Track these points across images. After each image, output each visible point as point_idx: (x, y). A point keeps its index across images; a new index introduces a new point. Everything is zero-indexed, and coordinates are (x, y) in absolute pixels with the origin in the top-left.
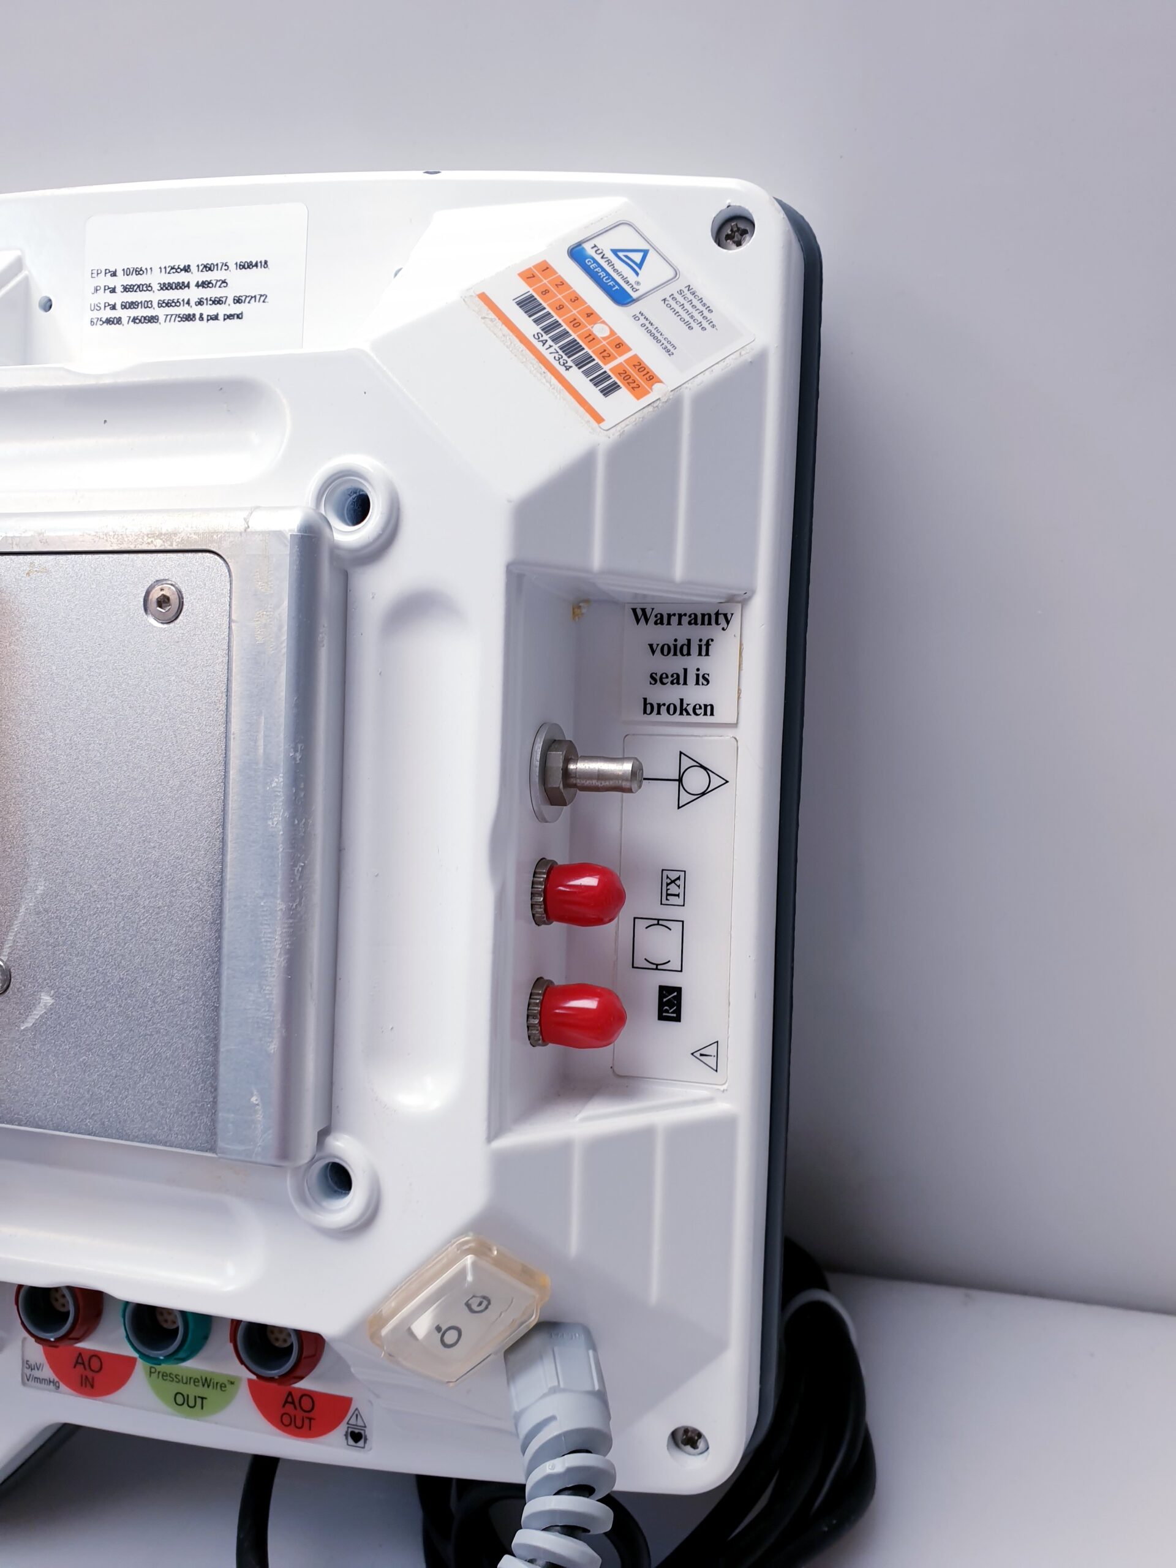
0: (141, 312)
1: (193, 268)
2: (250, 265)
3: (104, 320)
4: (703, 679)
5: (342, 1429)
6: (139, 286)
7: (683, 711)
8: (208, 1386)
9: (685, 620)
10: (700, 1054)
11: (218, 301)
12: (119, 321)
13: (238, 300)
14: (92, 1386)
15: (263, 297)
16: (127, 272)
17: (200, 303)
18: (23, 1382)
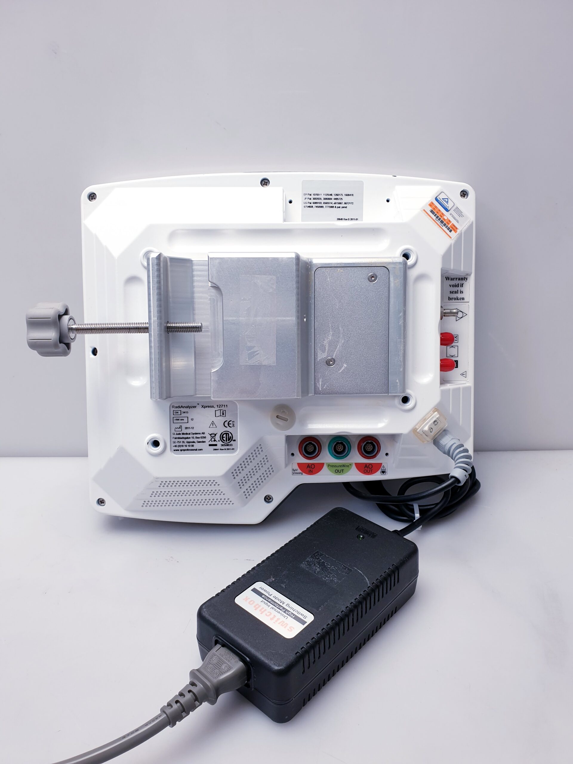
0: (318, 205)
1: (333, 195)
2: (348, 195)
3: (308, 206)
4: (462, 292)
5: (380, 471)
6: (318, 198)
7: (457, 299)
8: (344, 467)
9: (457, 279)
10: (462, 374)
11: (340, 203)
12: (312, 207)
13: (345, 203)
14: (312, 472)
15: (352, 203)
16: (314, 195)
17: (335, 203)
18: (292, 474)
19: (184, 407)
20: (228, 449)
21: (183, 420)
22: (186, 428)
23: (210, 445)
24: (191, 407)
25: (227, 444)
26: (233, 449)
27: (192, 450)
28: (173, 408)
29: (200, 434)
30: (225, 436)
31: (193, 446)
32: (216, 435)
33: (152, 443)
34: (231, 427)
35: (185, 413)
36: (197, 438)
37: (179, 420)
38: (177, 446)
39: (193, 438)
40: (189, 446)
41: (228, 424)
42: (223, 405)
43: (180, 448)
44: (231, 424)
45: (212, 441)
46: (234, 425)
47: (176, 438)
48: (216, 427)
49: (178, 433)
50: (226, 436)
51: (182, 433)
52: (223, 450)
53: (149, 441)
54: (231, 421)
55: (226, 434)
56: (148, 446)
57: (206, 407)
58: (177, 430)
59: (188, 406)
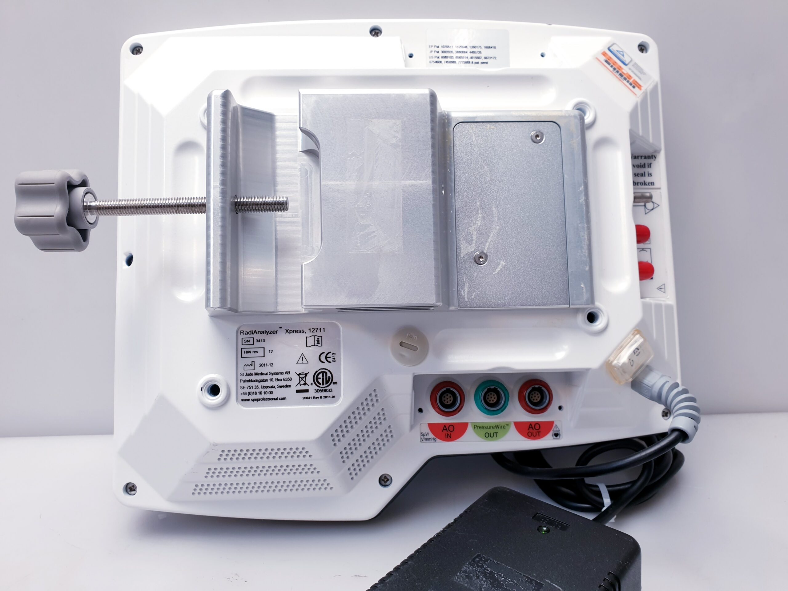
0: (449, 60)
1: (468, 47)
2: (489, 47)
3: (435, 61)
4: (650, 175)
5: (551, 433)
6: (448, 52)
7: (645, 184)
8: (498, 428)
9: (643, 158)
10: (660, 288)
11: (478, 58)
12: (441, 62)
13: (486, 58)
14: (450, 437)
15: (495, 58)
16: (443, 47)
17: (472, 58)
18: (421, 442)
19: (258, 332)
20: (325, 397)
21: (257, 352)
22: (261, 365)
23: (298, 391)
24: (269, 332)
25: (325, 389)
26: (333, 397)
27: (270, 399)
28: (242, 333)
29: (282, 373)
30: (320, 376)
31: (271, 393)
32: (308, 375)
33: (209, 388)
34: (330, 362)
35: (259, 341)
36: (278, 380)
37: (250, 353)
38: (247, 393)
39: (272, 380)
40: (266, 393)
41: (326, 358)
42: (318, 329)
43: (250, 397)
44: (330, 357)
45: (300, 385)
46: (334, 359)
47: (245, 381)
48: (308, 363)
49: (249, 372)
50: (323, 376)
51: (255, 373)
52: (318, 398)
53: (204, 385)
54: (330, 352)
55: (323, 373)
56: (202, 392)
57: (293, 332)
58: (246, 368)
59: (265, 330)
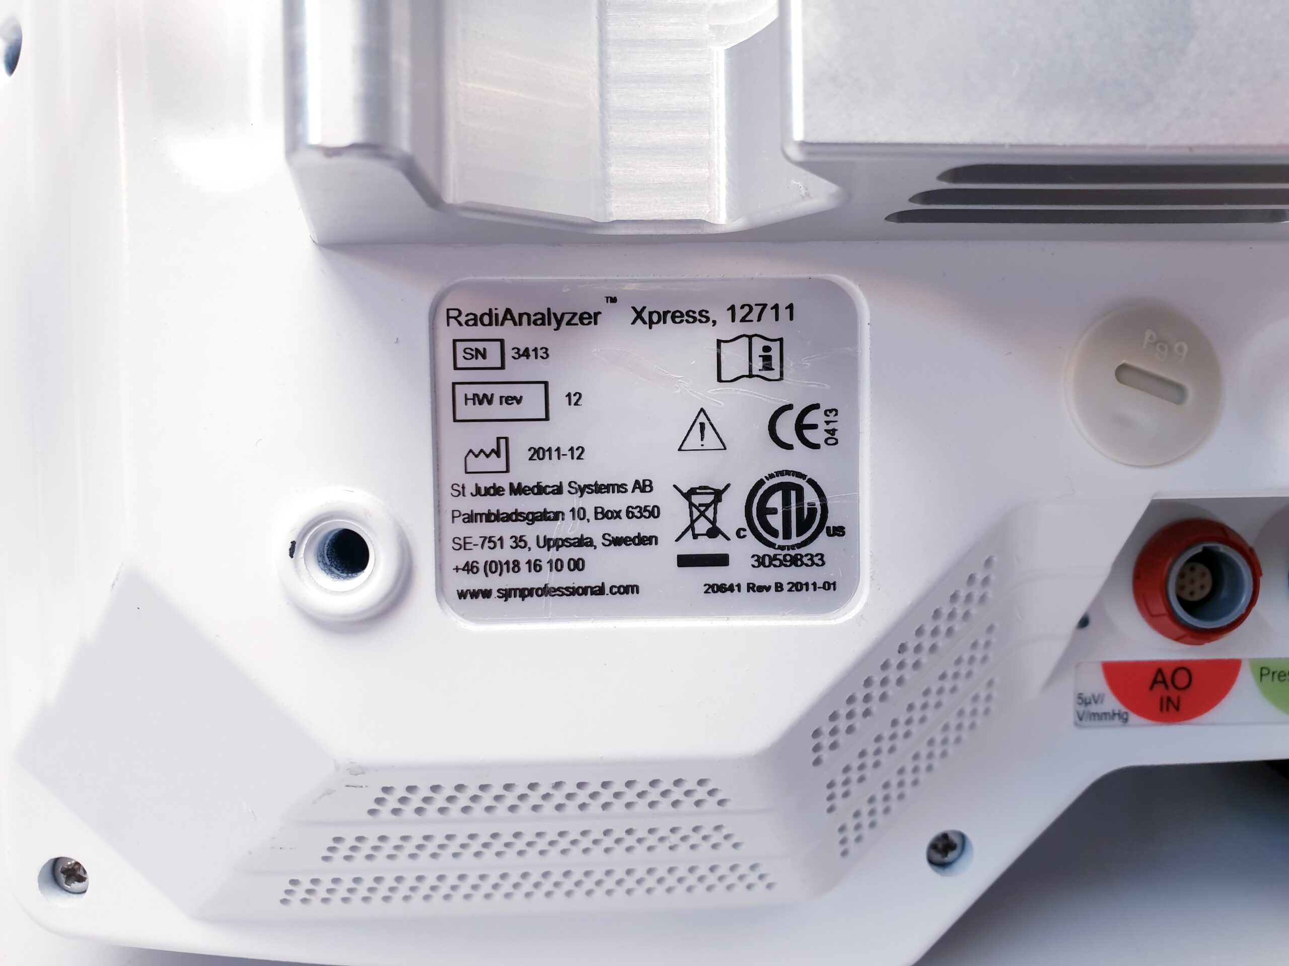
14: (1177, 709)
18: (1076, 724)
19: (521, 315)
20: (797, 587)
21: (519, 401)
22: (536, 451)
23: (685, 561)
24: (567, 318)
25: (793, 553)
26: (829, 586)
27: (573, 591)
28: (452, 320)
29: (621, 488)
30: (776, 501)
31: (577, 565)
32: (724, 496)
33: (322, 543)
34: (816, 446)
35: (526, 354)
36: (604, 514)
37: (490, 402)
38: (481, 566)
39: (579, 514)
40: (557, 565)
41: (800, 427)
42: (765, 306)
43: (495, 582)
44: (814, 427)
45: (695, 536)
46: (832, 432)
47: (471, 518)
48: (725, 449)
49: (486, 481)
50: (786, 502)
51: (511, 484)
52: (768, 589)
53: (304, 533)
54: (816, 407)
55: (785, 488)
56: (296, 565)
57: (662, 317)
58: (475, 464)
59: (549, 309)
